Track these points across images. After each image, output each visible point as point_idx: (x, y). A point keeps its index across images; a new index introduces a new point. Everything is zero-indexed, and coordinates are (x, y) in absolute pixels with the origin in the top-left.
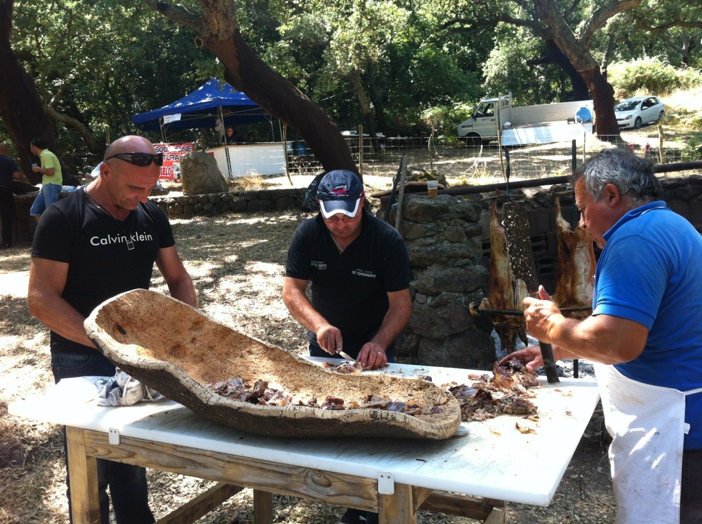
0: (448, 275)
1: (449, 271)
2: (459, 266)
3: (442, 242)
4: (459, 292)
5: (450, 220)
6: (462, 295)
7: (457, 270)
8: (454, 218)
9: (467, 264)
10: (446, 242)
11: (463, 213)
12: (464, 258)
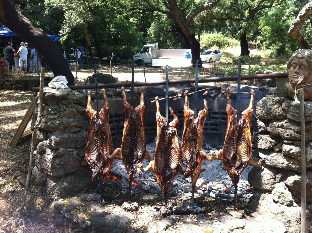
0: (65, 138)
1: (66, 135)
2: (73, 132)
3: (62, 117)
4: (72, 148)
5: (68, 104)
6: (74, 149)
7: (71, 135)
8: (71, 103)
9: (79, 131)
10: (65, 117)
11: (77, 100)
12: (77, 127)
